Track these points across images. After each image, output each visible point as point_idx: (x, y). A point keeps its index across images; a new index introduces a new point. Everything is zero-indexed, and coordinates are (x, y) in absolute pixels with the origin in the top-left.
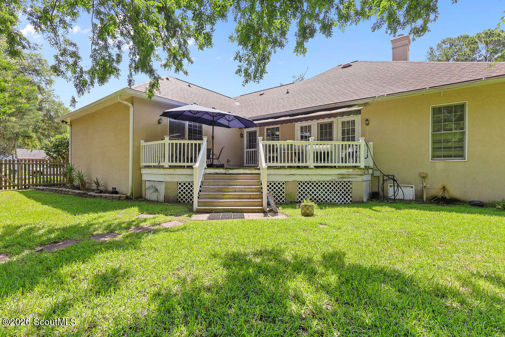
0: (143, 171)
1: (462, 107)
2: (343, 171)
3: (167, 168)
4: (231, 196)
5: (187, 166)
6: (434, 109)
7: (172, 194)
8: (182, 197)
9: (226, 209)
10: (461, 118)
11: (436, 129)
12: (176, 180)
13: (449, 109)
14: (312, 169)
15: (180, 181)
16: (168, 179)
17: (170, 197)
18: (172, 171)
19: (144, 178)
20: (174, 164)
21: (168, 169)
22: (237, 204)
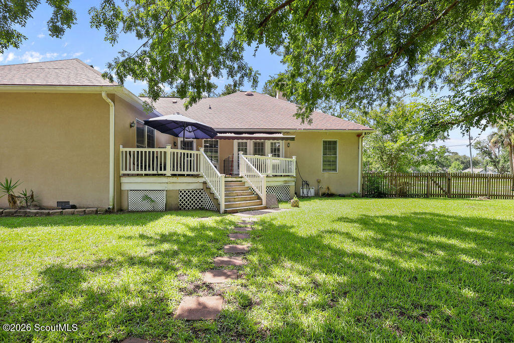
0: (124, 180)
1: (335, 143)
2: (286, 179)
3: (169, 177)
4: (239, 199)
5: (187, 175)
6: (324, 142)
7: (174, 202)
8: (182, 204)
9: (244, 209)
10: (335, 149)
11: (324, 154)
12: (178, 189)
13: (330, 142)
14: (270, 177)
15: (181, 189)
16: (170, 187)
17: (172, 205)
18: (174, 179)
19: (125, 187)
20: (175, 172)
21: (171, 178)
22: (247, 205)
